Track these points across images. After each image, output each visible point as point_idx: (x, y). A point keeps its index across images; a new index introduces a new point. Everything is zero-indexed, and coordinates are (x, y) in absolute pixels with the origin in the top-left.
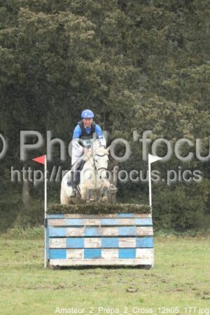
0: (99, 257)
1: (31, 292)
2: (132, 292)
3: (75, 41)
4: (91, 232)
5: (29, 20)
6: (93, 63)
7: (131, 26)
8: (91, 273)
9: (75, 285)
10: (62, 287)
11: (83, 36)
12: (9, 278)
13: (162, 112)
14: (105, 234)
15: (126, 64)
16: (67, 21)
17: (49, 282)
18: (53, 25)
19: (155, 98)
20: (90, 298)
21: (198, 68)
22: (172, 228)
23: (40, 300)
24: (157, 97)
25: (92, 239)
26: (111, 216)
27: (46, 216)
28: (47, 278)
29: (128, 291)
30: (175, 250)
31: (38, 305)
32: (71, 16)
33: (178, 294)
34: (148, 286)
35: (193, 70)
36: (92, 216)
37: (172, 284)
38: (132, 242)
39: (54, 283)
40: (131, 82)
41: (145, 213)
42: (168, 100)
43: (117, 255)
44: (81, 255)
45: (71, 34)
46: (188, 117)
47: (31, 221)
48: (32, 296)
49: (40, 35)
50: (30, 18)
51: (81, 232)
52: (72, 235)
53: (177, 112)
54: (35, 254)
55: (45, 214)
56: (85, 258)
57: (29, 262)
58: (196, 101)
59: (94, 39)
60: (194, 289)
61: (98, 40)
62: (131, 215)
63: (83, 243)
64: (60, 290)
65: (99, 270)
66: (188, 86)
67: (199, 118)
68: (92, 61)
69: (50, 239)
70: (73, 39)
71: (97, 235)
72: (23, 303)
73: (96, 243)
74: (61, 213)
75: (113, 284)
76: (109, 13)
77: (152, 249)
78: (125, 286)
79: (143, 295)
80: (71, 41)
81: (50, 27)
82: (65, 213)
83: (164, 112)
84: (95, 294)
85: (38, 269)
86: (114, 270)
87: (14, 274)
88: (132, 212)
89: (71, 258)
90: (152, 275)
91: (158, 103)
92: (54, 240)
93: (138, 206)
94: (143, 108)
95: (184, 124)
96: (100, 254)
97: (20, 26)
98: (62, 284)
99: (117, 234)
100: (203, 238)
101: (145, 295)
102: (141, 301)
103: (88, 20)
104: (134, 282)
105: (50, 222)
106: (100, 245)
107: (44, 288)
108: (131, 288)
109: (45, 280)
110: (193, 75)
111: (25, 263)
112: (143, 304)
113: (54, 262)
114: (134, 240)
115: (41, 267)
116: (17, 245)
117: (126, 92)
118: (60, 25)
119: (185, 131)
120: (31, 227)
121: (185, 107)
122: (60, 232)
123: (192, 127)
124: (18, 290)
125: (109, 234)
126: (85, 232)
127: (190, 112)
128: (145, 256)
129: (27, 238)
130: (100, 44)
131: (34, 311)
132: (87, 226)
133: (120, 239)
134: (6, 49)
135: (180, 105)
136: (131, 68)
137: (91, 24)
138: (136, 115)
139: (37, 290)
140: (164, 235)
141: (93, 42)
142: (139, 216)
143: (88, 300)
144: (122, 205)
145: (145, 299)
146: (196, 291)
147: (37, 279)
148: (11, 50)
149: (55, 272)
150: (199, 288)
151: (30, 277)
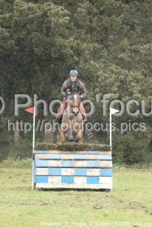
0: (72, 182)
1: (24, 207)
2: (98, 208)
3: (55, 24)
4: (67, 164)
5: (21, 8)
6: (68, 41)
7: (96, 14)
8: (66, 194)
9: (56, 203)
10: (46, 204)
11: (61, 21)
12: (7, 197)
13: (118, 77)
14: (77, 166)
15: (92, 41)
16: (50, 10)
17: (37, 200)
18: (39, 12)
19: (113, 67)
20: (67, 213)
21: (145, 46)
22: (124, 162)
23: (31, 213)
24: (114, 66)
25: (67, 169)
26: (81, 152)
27: (34, 151)
28: (34, 196)
29: (95, 208)
30: (126, 178)
31: (30, 217)
32: (53, 6)
33: (132, 211)
34: (109, 205)
35: (141, 47)
36: (67, 152)
37: (127, 203)
38: (97, 172)
39: (40, 201)
40: (96, 55)
41: (107, 151)
42: (122, 68)
43: (85, 181)
44: (59, 180)
45: (53, 19)
46: (138, 81)
47: (20, 155)
48: (25, 210)
49: (30, 19)
50: (22, 7)
51: (59, 163)
52: (52, 166)
53: (129, 77)
54: (24, 179)
55: (33, 150)
56: (62, 183)
57: (20, 185)
58: (143, 70)
59: (69, 23)
60: (143, 208)
61: (72, 24)
62: (96, 152)
63: (60, 171)
64: (45, 206)
65: (72, 192)
66: (137, 59)
67: (145, 82)
68: (68, 39)
69: (37, 169)
70: (54, 22)
71: (71, 166)
72: (19, 215)
73: (70, 172)
74: (44, 150)
75: (83, 203)
76: (80, 4)
77: (111, 177)
78: (92, 204)
79: (107, 211)
80: (53, 24)
81: (37, 14)
82: (48, 150)
83: (120, 77)
84: (71, 209)
85: (27, 190)
86: (83, 192)
87: (10, 194)
88: (97, 150)
89: (52, 183)
90: (112, 196)
91: (115, 70)
92: (39, 169)
93: (102, 145)
94: (104, 74)
95: (134, 86)
96: (73, 180)
97: (15, 12)
98: (46, 202)
99: (85, 166)
100: (146, 170)
101: (108, 211)
102: (106, 215)
103: (65, 9)
104: (99, 201)
105: (37, 156)
106: (73, 174)
107: (33, 204)
108: (97, 206)
109: (33, 198)
110: (141, 51)
111: (18, 185)
112: (107, 218)
113: (39, 185)
114: (98, 170)
115: (29, 189)
116: (10, 172)
117: (92, 62)
118: (45, 12)
119: (134, 92)
120: (21, 159)
121: (135, 74)
122: (44, 163)
123: (140, 89)
124: (14, 205)
125: (80, 166)
126: (62, 164)
127: (139, 77)
128: (106, 182)
129: (17, 167)
130: (73, 27)
131: (28, 221)
132: (64, 160)
133: (88, 169)
134: (4, 29)
135: (131, 72)
136: (96, 44)
137: (67, 12)
138: (99, 79)
139: (28, 206)
140: (117, 167)
141: (69, 25)
142: (102, 153)
143: (66, 214)
144: (90, 145)
145: (109, 214)
146: (145, 209)
147: (27, 198)
148: (8, 30)
149: (40, 192)
150: (147, 207)
151: (22, 196)
